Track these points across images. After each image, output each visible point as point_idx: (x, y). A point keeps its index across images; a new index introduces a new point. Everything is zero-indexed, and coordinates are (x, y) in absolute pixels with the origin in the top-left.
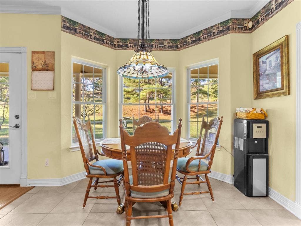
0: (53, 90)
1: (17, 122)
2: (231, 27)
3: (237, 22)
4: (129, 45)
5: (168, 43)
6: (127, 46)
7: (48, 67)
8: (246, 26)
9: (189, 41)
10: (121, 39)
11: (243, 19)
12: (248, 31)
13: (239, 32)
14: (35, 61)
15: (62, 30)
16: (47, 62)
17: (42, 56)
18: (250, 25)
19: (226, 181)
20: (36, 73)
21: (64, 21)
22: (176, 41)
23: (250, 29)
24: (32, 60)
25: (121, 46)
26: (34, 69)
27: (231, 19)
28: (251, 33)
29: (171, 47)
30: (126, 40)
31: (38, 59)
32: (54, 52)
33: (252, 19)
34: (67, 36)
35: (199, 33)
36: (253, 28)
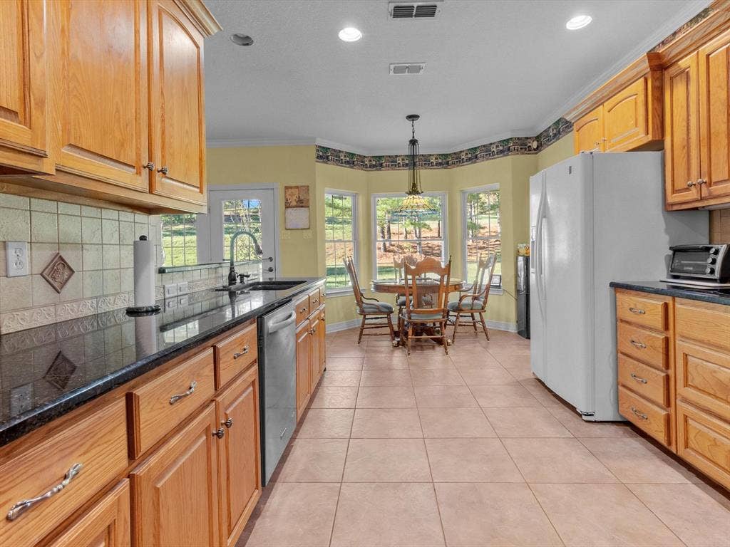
0: (309, 228)
1: (271, 265)
2: (512, 148)
3: (519, 142)
4: (384, 164)
5: (436, 159)
6: (381, 165)
7: (302, 203)
8: (530, 146)
9: (463, 157)
10: (373, 157)
11: (527, 138)
12: (534, 152)
13: (522, 154)
14: (288, 197)
15: (317, 161)
16: (302, 198)
17: (295, 191)
18: (535, 145)
19: (509, 331)
20: (289, 210)
21: (318, 151)
22: (446, 156)
23: (535, 150)
24: (286, 196)
25: (374, 166)
26: (288, 206)
27: (511, 138)
28: (536, 153)
29: (441, 164)
30: (381, 157)
31: (292, 195)
32: (308, 186)
33: (538, 138)
34: (321, 167)
35: (475, 149)
36: (538, 149)
